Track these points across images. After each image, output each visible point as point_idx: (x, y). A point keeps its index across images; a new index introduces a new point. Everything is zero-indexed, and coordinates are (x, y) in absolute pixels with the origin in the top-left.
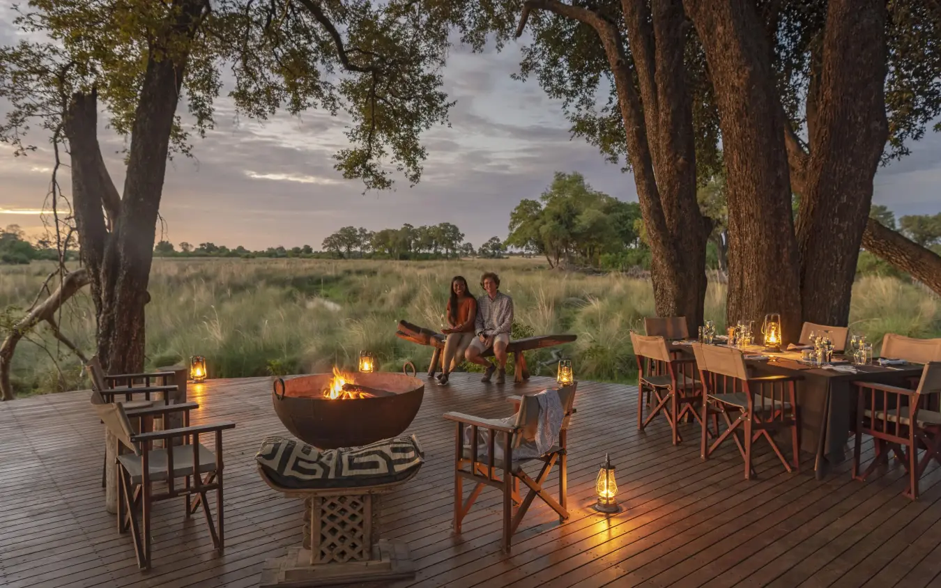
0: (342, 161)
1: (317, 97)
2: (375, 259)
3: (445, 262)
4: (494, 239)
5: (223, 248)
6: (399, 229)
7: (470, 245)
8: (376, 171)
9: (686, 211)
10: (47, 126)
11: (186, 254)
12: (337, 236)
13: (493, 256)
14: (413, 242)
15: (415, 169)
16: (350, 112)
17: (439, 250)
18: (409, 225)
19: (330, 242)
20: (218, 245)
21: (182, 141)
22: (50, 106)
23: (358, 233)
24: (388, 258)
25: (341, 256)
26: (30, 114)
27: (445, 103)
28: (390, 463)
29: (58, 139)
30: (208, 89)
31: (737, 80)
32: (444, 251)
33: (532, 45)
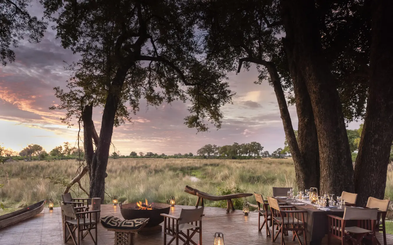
0: (187, 121)
1: (178, 96)
2: (220, 159)
3: (254, 160)
4: (280, 149)
5: (156, 154)
6: (232, 145)
7: (267, 152)
8: (201, 124)
9: (309, 142)
10: (77, 117)
11: (142, 157)
12: (203, 149)
13: (279, 157)
14: (238, 151)
15: (218, 122)
16: (191, 101)
17: (250, 155)
18: (236, 143)
19: (200, 151)
20: (154, 153)
21: (128, 116)
22: (78, 111)
23: (213, 147)
24: (227, 158)
25: (205, 157)
26: (72, 114)
27: (230, 94)
28: (134, 224)
29: (80, 122)
30: (137, 96)
31: (315, 89)
32: (253, 155)
33: (263, 69)
